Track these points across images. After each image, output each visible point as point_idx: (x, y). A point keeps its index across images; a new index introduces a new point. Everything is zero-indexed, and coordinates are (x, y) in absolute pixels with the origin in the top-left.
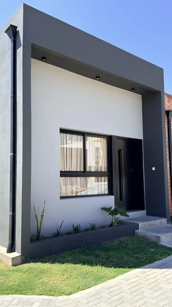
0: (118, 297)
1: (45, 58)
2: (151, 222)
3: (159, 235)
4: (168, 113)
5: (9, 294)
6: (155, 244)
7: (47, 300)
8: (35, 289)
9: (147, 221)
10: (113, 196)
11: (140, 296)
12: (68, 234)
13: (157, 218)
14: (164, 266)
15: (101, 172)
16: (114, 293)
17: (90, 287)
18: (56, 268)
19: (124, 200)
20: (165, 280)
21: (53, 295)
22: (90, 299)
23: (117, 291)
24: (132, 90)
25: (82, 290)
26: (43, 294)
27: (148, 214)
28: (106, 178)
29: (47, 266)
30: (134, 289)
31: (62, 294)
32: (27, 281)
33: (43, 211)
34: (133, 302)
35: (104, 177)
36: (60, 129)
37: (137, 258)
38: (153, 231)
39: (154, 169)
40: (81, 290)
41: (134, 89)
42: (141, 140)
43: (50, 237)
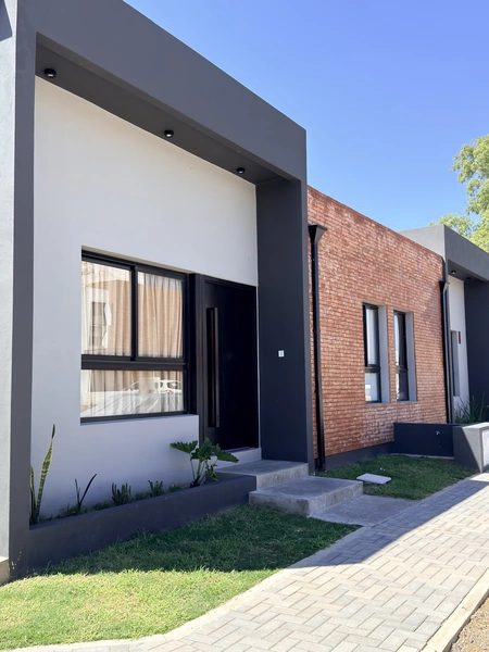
0: (274, 624)
1: (53, 72)
2: (279, 472)
3: (305, 498)
4: (313, 230)
5: (14, 648)
6: (300, 518)
7: (119, 647)
8: (76, 629)
9: (270, 471)
10: (197, 417)
11: (319, 618)
12: (99, 507)
13: (288, 463)
14: (339, 559)
15: (169, 359)
16: (262, 617)
17: (204, 613)
18: (104, 581)
19: (218, 426)
20: (355, 583)
21: (128, 637)
22: (218, 635)
23: (268, 613)
24: (239, 170)
25: (190, 620)
26: (101, 638)
27: (265, 456)
28: (180, 374)
29: (79, 579)
30: (302, 606)
31: (149, 631)
32: (47, 615)
33: (49, 453)
34: (311, 629)
35: (176, 370)
36: (83, 251)
37: (277, 548)
38: (287, 490)
39: (281, 354)
40: (186, 621)
41: (243, 169)
42: (255, 288)
43: (58, 517)
